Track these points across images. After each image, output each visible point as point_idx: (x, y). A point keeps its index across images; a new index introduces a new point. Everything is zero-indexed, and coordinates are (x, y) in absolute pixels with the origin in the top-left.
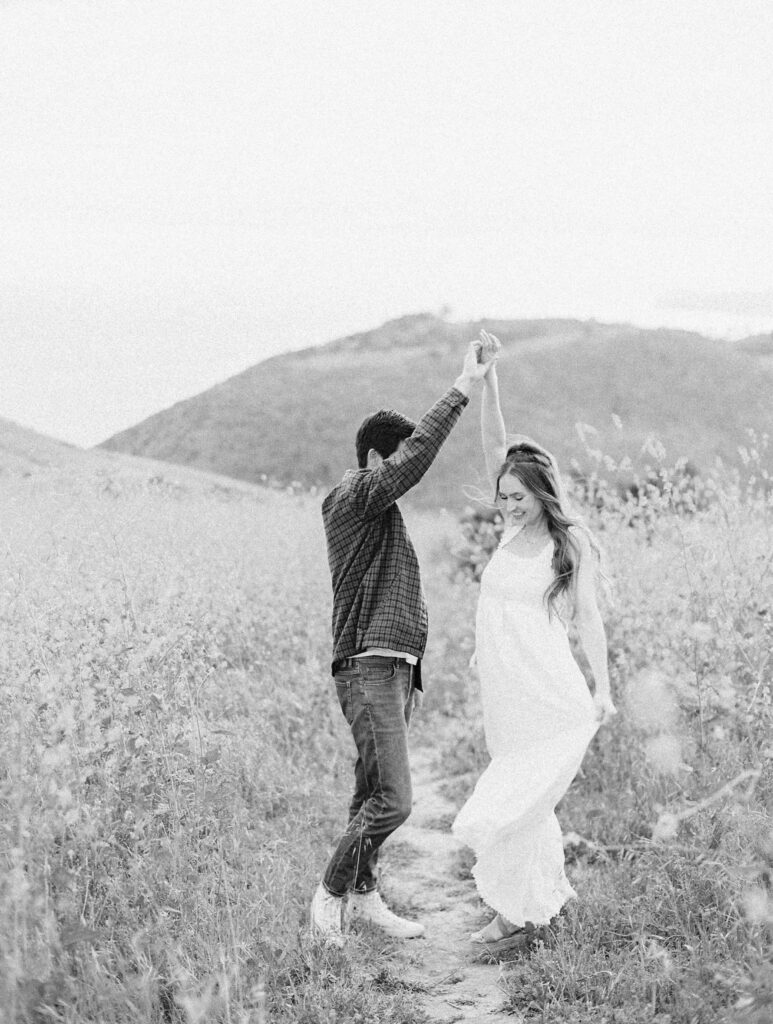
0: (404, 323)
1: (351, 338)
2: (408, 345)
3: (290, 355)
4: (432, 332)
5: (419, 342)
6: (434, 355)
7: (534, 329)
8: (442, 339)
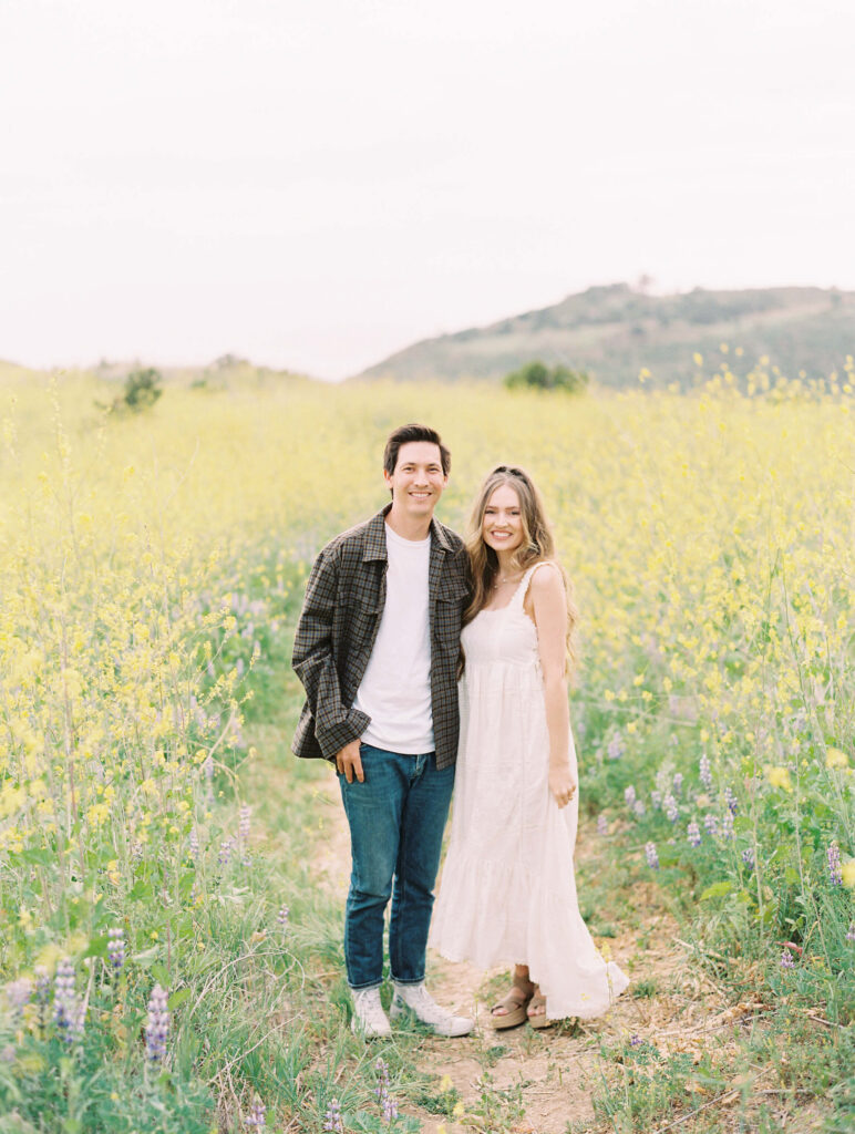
0: (593, 295)
1: (524, 317)
2: (599, 322)
3: (445, 339)
4: (631, 306)
5: (615, 318)
6: (638, 332)
7: (765, 300)
8: (646, 314)
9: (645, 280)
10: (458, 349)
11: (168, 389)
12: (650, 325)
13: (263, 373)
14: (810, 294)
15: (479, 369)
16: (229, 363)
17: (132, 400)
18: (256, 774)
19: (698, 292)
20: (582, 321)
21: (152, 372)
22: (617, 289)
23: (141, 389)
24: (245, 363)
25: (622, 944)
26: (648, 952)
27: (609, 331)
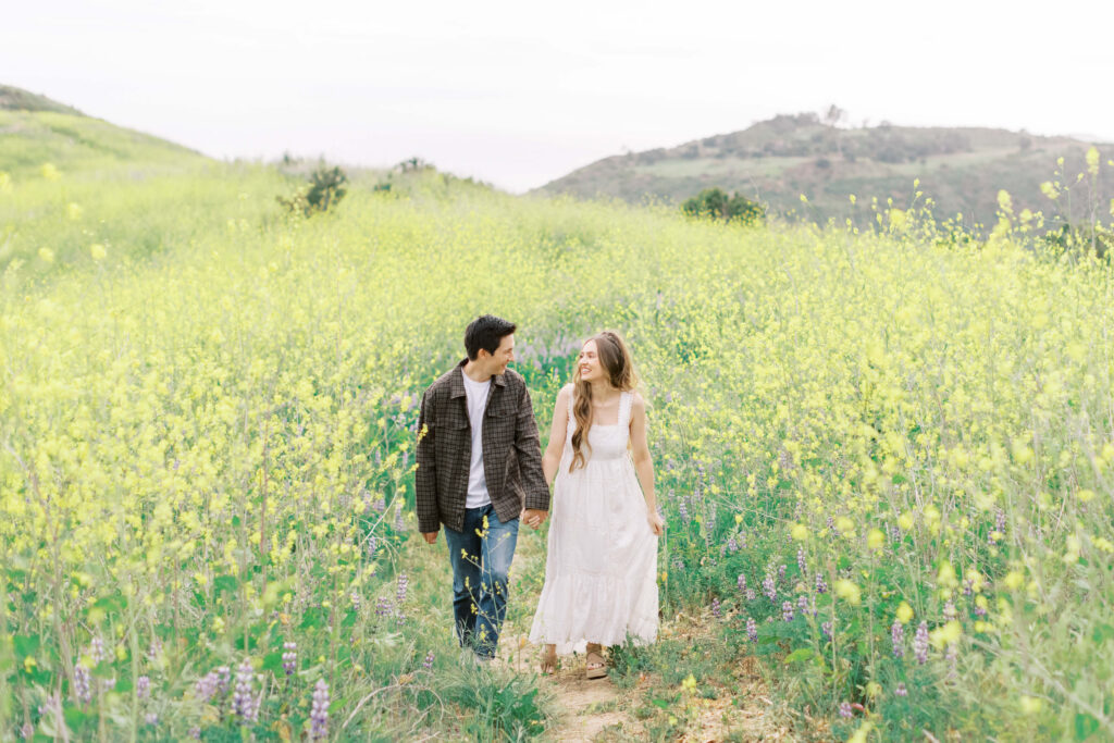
0: (780, 124)
1: (709, 142)
4: (817, 139)
5: (801, 150)
6: (823, 165)
7: (954, 141)
8: (833, 148)
9: (834, 112)
10: (642, 170)
11: (351, 189)
12: (835, 159)
13: (447, 179)
14: (998, 136)
15: (662, 192)
16: (413, 167)
17: (314, 198)
18: (413, 557)
19: (886, 128)
20: (769, 150)
21: (336, 171)
22: (805, 120)
23: (324, 189)
24: (430, 168)
25: (721, 705)
26: (742, 711)
27: (794, 162)
